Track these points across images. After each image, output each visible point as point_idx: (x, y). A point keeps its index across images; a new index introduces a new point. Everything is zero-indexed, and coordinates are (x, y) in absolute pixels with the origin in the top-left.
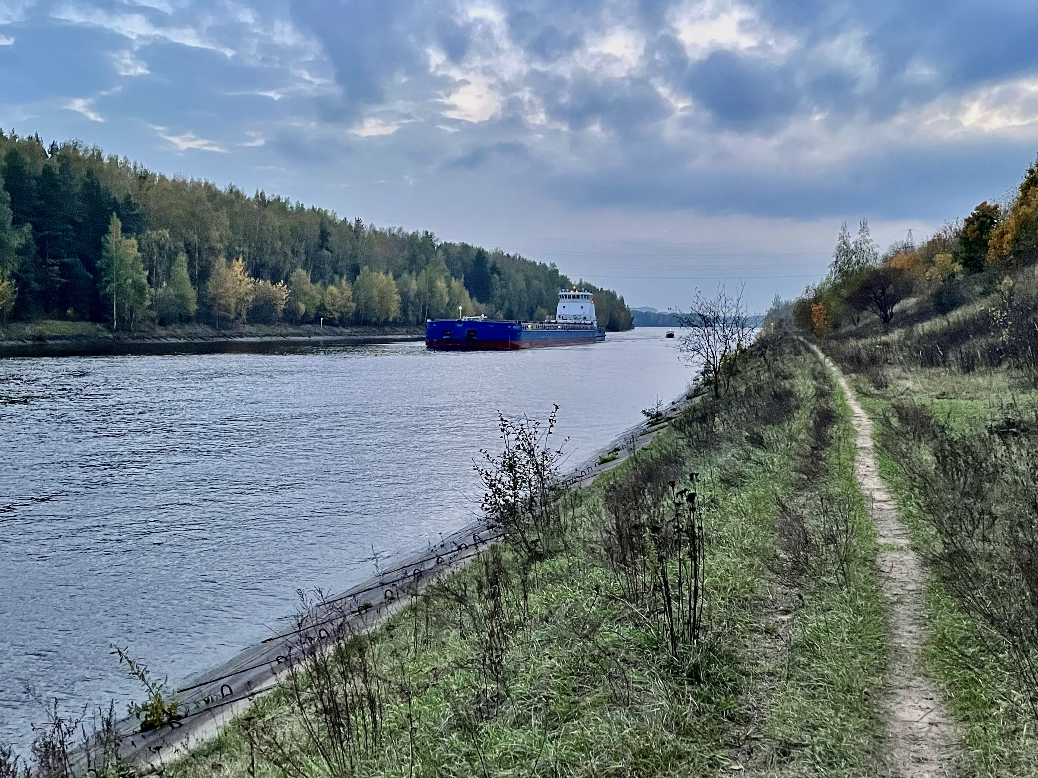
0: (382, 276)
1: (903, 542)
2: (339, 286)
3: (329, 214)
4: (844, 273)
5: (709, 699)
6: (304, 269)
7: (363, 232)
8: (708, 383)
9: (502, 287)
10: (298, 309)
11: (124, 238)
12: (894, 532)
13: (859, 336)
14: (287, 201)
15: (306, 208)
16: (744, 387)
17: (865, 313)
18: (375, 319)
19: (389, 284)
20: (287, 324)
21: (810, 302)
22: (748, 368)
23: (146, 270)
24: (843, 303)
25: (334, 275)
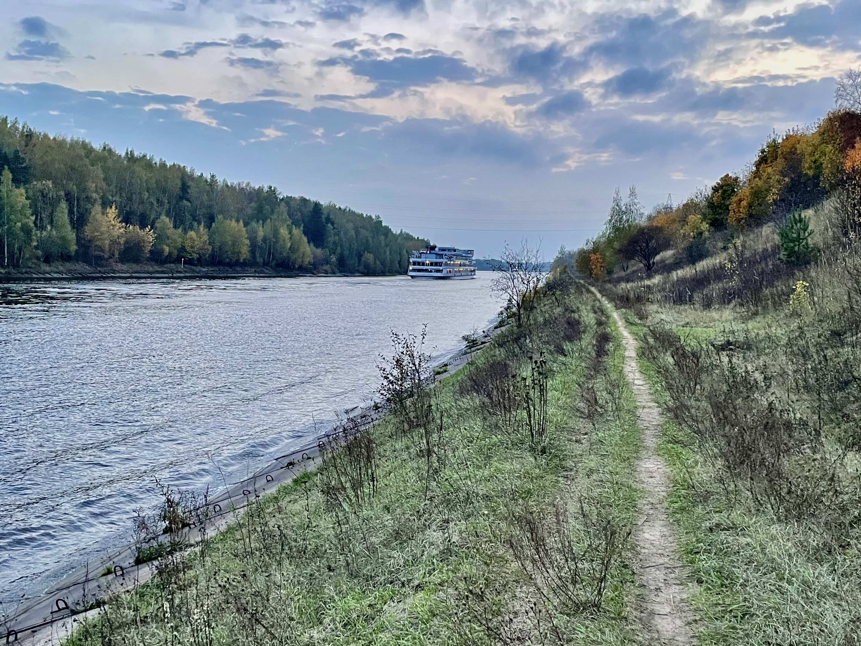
0: (233, 223)
2: (197, 232)
3: (188, 170)
4: (616, 229)
6: (168, 215)
7: (217, 186)
8: (510, 316)
9: (335, 235)
10: (163, 251)
11: (14, 187)
13: (628, 281)
14: (152, 159)
15: (168, 164)
17: (633, 262)
18: (228, 260)
19: (239, 231)
20: (153, 263)
21: (589, 252)
22: (542, 305)
23: (32, 215)
24: (616, 253)
25: (193, 222)
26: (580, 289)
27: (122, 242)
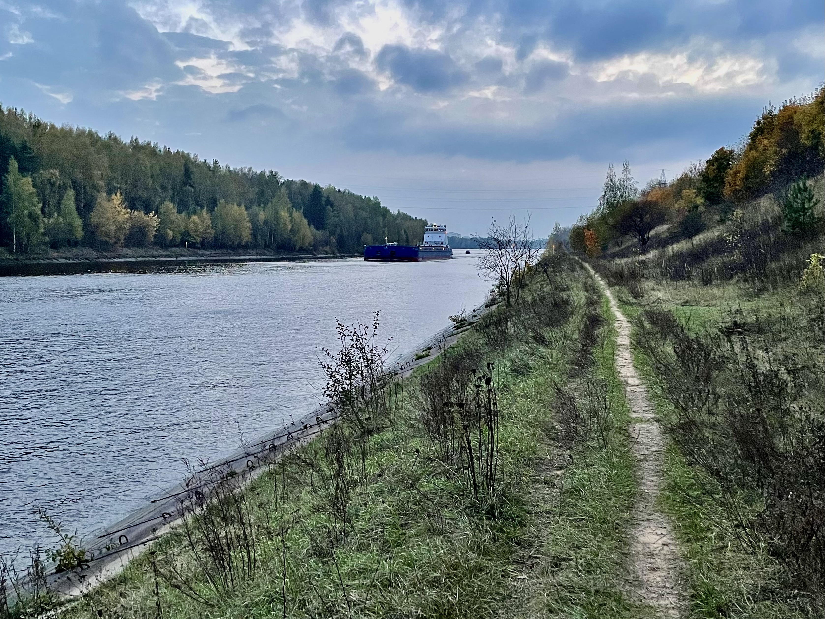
0: (235, 207)
1: (650, 416)
3: (192, 156)
4: (610, 205)
5: (502, 529)
6: (172, 201)
7: (220, 171)
8: (502, 294)
9: (335, 216)
10: (167, 235)
11: (21, 176)
12: (643, 409)
13: (622, 255)
14: (156, 146)
15: (172, 151)
16: (530, 297)
17: (627, 237)
18: (230, 243)
19: (241, 214)
20: (158, 247)
21: (583, 228)
23: (40, 203)
24: (610, 229)
25: (197, 207)
26: (573, 266)
27: (127, 228)
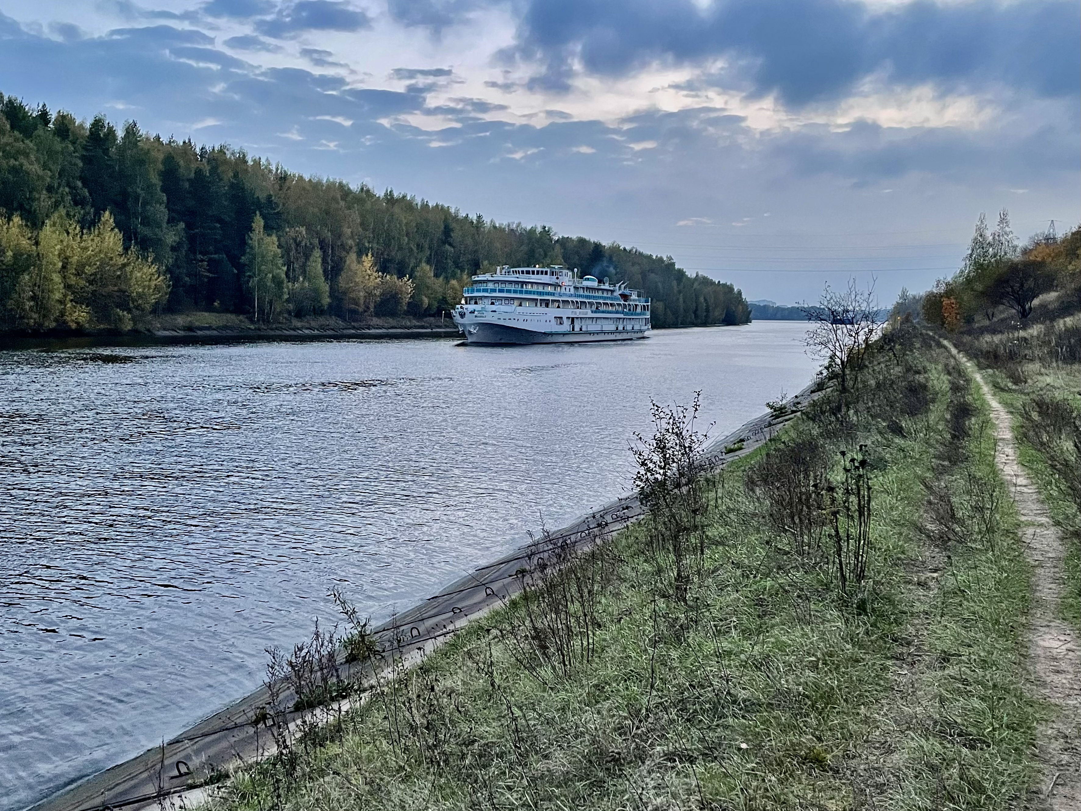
2: (460, 280)
3: (452, 211)
4: (979, 266)
6: (428, 262)
7: (484, 228)
8: (832, 377)
10: (421, 302)
11: (266, 235)
13: (994, 332)
14: (413, 198)
15: (430, 204)
17: (1001, 307)
20: (411, 317)
21: (941, 296)
22: (875, 363)
23: (285, 265)
24: (977, 297)
25: (456, 270)
26: (927, 344)
27: (378, 293)
